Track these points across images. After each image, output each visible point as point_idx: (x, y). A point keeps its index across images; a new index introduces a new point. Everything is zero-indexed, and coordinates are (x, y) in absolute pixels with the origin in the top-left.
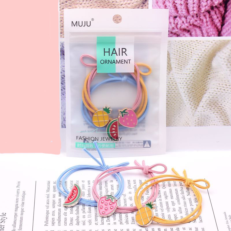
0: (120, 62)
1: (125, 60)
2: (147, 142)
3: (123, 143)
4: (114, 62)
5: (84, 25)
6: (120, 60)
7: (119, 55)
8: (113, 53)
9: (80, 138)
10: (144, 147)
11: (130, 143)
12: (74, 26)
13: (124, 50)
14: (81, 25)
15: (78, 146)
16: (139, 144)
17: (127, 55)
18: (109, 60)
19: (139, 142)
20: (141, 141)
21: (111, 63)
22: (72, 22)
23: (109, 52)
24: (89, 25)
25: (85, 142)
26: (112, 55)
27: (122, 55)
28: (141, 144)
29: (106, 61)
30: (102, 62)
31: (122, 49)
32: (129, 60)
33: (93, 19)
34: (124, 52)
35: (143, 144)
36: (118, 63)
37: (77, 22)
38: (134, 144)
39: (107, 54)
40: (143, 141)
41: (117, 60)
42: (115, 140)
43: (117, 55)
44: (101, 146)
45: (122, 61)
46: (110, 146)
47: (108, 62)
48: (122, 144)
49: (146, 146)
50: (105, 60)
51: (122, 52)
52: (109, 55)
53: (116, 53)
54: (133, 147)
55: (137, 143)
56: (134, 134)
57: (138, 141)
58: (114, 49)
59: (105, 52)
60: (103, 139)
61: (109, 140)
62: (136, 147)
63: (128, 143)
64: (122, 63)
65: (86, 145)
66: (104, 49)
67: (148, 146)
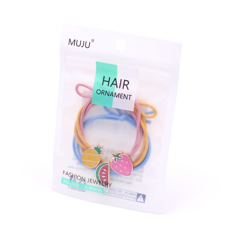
0: (119, 96)
1: (125, 95)
2: (141, 196)
3: (114, 190)
4: (112, 94)
5: (82, 45)
6: (119, 94)
7: (120, 88)
8: (113, 84)
9: (66, 174)
10: (136, 201)
11: (121, 192)
12: (72, 45)
13: (126, 83)
14: (78, 44)
15: (64, 182)
16: (132, 196)
17: (128, 89)
18: (106, 91)
19: (133, 193)
20: (134, 193)
21: (108, 96)
22: (70, 39)
23: (109, 82)
24: (87, 46)
25: (71, 180)
26: (111, 86)
27: (123, 88)
28: (134, 196)
29: (103, 92)
30: (99, 92)
31: (125, 81)
32: (130, 96)
33: (93, 41)
34: (126, 85)
35: (136, 196)
36: (117, 97)
37: (75, 40)
38: (126, 194)
39: (106, 83)
40: (136, 194)
41: (115, 93)
42: (104, 186)
43: (117, 87)
44: (88, 189)
45: (122, 95)
46: (98, 191)
47: (105, 93)
48: (112, 191)
49: (139, 200)
50: (102, 90)
51: (124, 85)
52: (108, 86)
53: (116, 84)
54: (124, 197)
55: (129, 194)
56: (129, 183)
57: (131, 193)
58: (115, 79)
59: (104, 81)
60: (91, 181)
61: (97, 184)
62: (127, 198)
63: (120, 191)
64: (121, 97)
65: (72, 182)
66: (104, 77)
67: (142, 200)
